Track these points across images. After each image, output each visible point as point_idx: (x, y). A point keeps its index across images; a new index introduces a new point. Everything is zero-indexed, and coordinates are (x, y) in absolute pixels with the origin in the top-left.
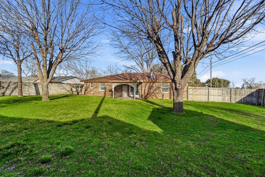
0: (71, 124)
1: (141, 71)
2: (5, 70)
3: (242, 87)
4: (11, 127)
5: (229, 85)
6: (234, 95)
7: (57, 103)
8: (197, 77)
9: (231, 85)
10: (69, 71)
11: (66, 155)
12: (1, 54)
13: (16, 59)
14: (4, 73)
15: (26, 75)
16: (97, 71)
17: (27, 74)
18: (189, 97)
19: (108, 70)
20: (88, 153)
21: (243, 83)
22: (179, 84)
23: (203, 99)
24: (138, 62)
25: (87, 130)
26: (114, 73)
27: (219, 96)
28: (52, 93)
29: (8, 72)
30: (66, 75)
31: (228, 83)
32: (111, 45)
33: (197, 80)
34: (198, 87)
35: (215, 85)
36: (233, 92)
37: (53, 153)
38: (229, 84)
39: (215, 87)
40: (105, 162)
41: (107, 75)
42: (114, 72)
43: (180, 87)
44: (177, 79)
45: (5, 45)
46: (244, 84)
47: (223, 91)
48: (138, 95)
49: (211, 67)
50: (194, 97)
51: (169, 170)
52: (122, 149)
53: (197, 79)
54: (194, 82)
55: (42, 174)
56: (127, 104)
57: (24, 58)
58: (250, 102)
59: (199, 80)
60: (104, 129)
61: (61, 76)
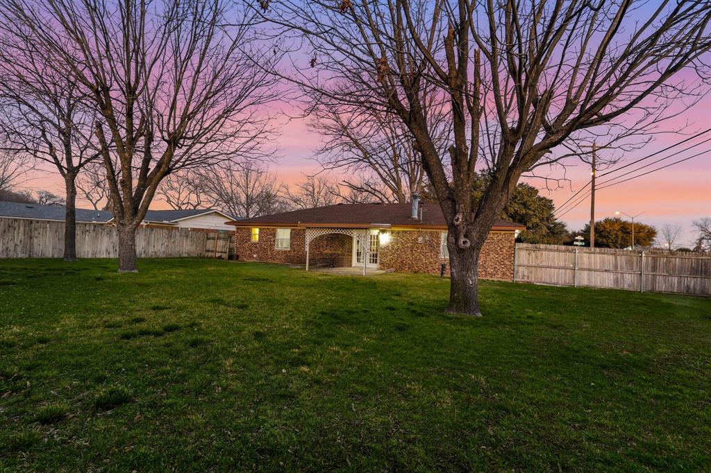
0: (157, 334)
1: (391, 199)
2: (48, 193)
3: (695, 246)
4: (11, 335)
5: (654, 240)
6: (650, 269)
7: (153, 280)
8: (555, 217)
9: (660, 242)
10: (203, 196)
11: (108, 409)
12: (28, 153)
13: (64, 164)
14: (44, 200)
15: (95, 205)
16: (275, 196)
17: (96, 202)
18: (518, 272)
19: (307, 195)
20: (163, 406)
21: (698, 235)
22: (466, 236)
23: (559, 278)
24: (384, 175)
25: (191, 350)
26: (322, 202)
27: (606, 271)
28: (153, 254)
29: (55, 197)
30: (197, 206)
31: (651, 233)
32: (312, 128)
33: (556, 225)
34: (542, 246)
35: (610, 241)
36: (647, 259)
37: (80, 400)
38: (654, 238)
39: (611, 244)
40: (193, 431)
41: (304, 207)
42: (322, 200)
43: (468, 245)
44: (459, 222)
45: (39, 128)
46: (703, 238)
47: (619, 258)
48: (376, 262)
49: (593, 190)
50: (531, 272)
51: (348, 460)
52: (253, 402)
53: (557, 221)
54: (547, 231)
55: (28, 448)
56: (335, 288)
57: (82, 162)
58: (697, 292)
59: (563, 226)
60: (235, 350)
61: (183, 207)
